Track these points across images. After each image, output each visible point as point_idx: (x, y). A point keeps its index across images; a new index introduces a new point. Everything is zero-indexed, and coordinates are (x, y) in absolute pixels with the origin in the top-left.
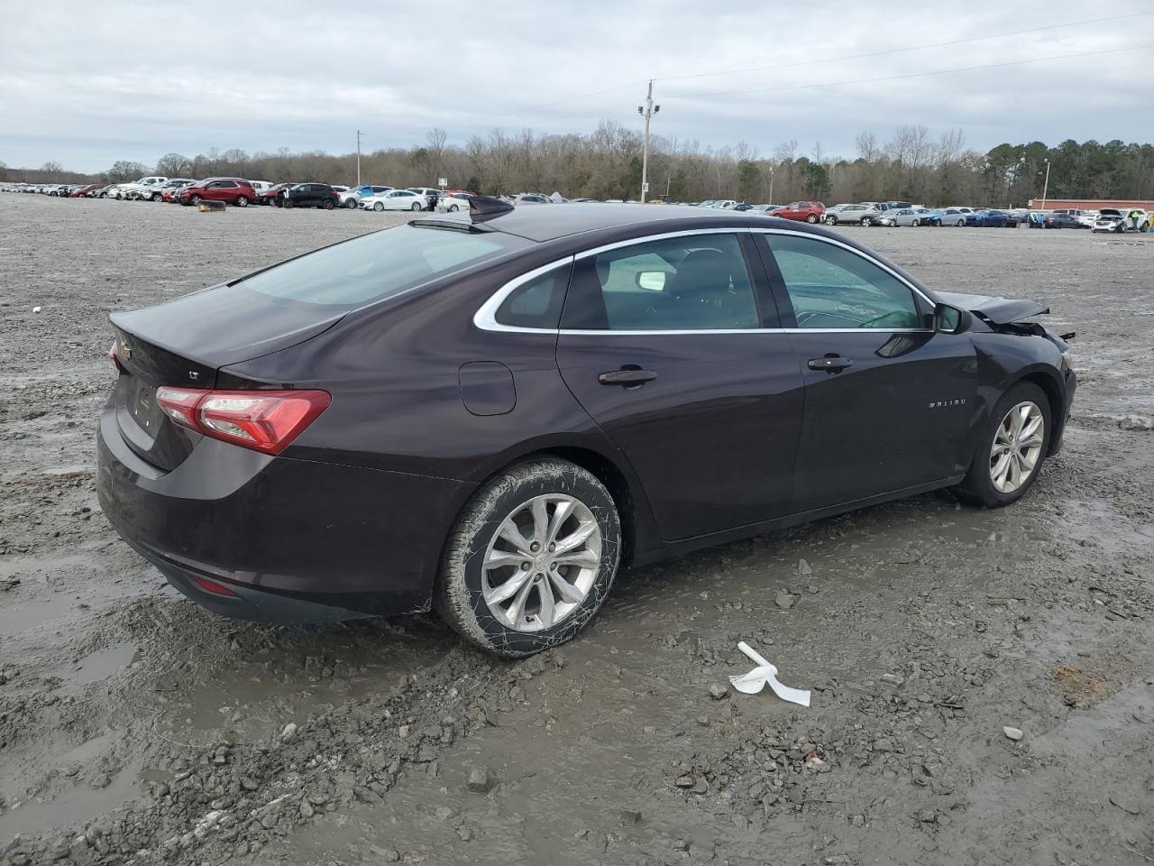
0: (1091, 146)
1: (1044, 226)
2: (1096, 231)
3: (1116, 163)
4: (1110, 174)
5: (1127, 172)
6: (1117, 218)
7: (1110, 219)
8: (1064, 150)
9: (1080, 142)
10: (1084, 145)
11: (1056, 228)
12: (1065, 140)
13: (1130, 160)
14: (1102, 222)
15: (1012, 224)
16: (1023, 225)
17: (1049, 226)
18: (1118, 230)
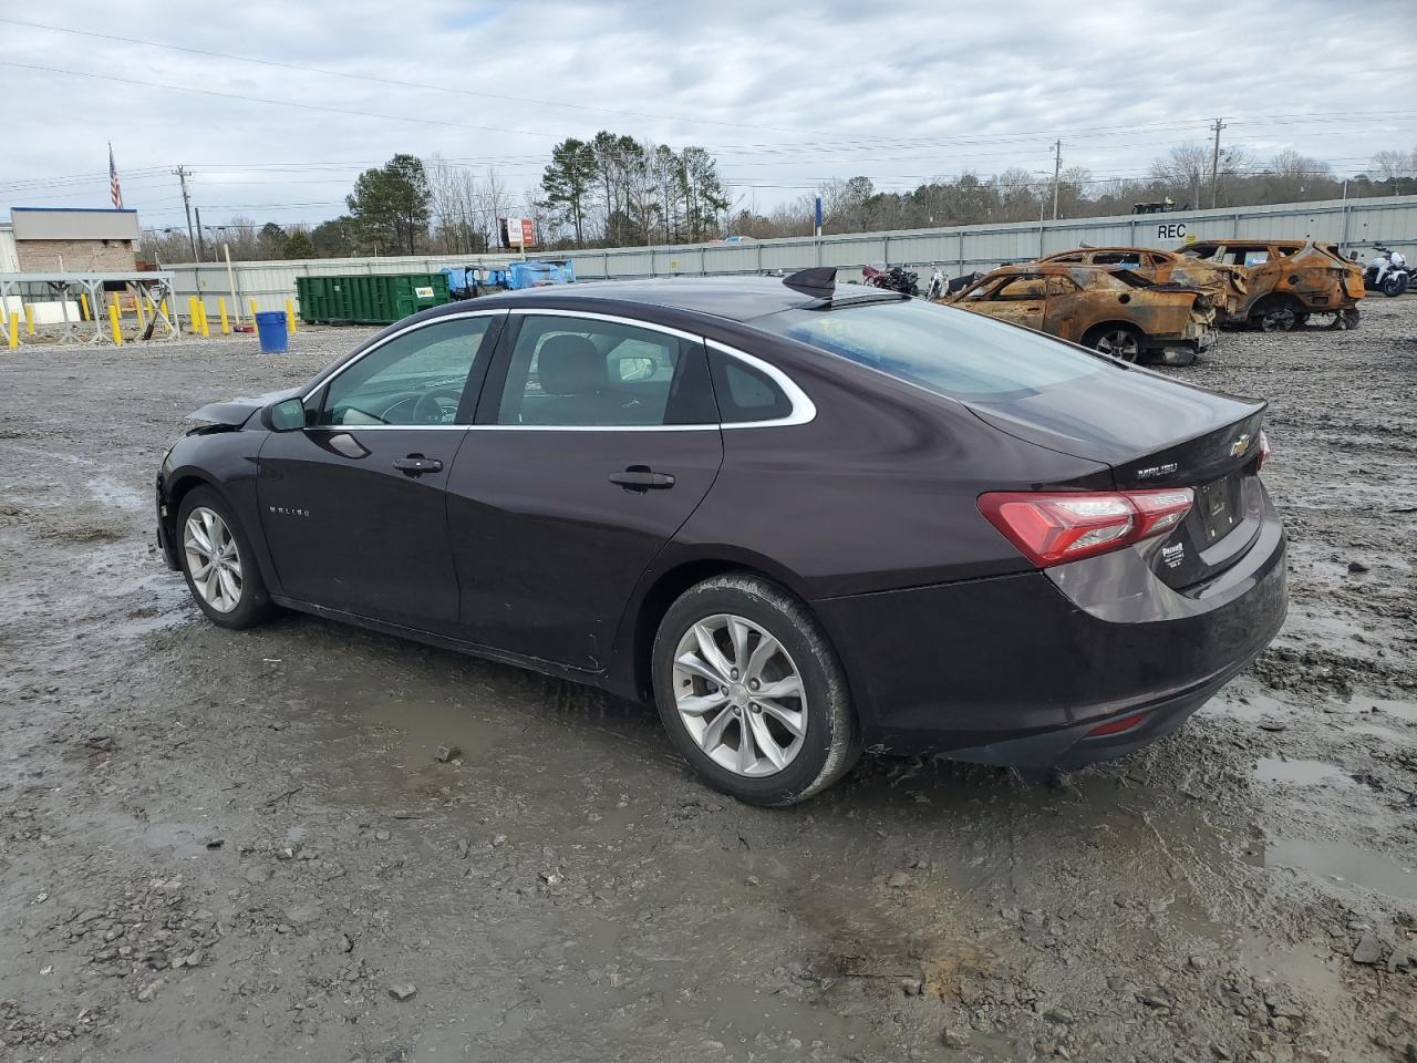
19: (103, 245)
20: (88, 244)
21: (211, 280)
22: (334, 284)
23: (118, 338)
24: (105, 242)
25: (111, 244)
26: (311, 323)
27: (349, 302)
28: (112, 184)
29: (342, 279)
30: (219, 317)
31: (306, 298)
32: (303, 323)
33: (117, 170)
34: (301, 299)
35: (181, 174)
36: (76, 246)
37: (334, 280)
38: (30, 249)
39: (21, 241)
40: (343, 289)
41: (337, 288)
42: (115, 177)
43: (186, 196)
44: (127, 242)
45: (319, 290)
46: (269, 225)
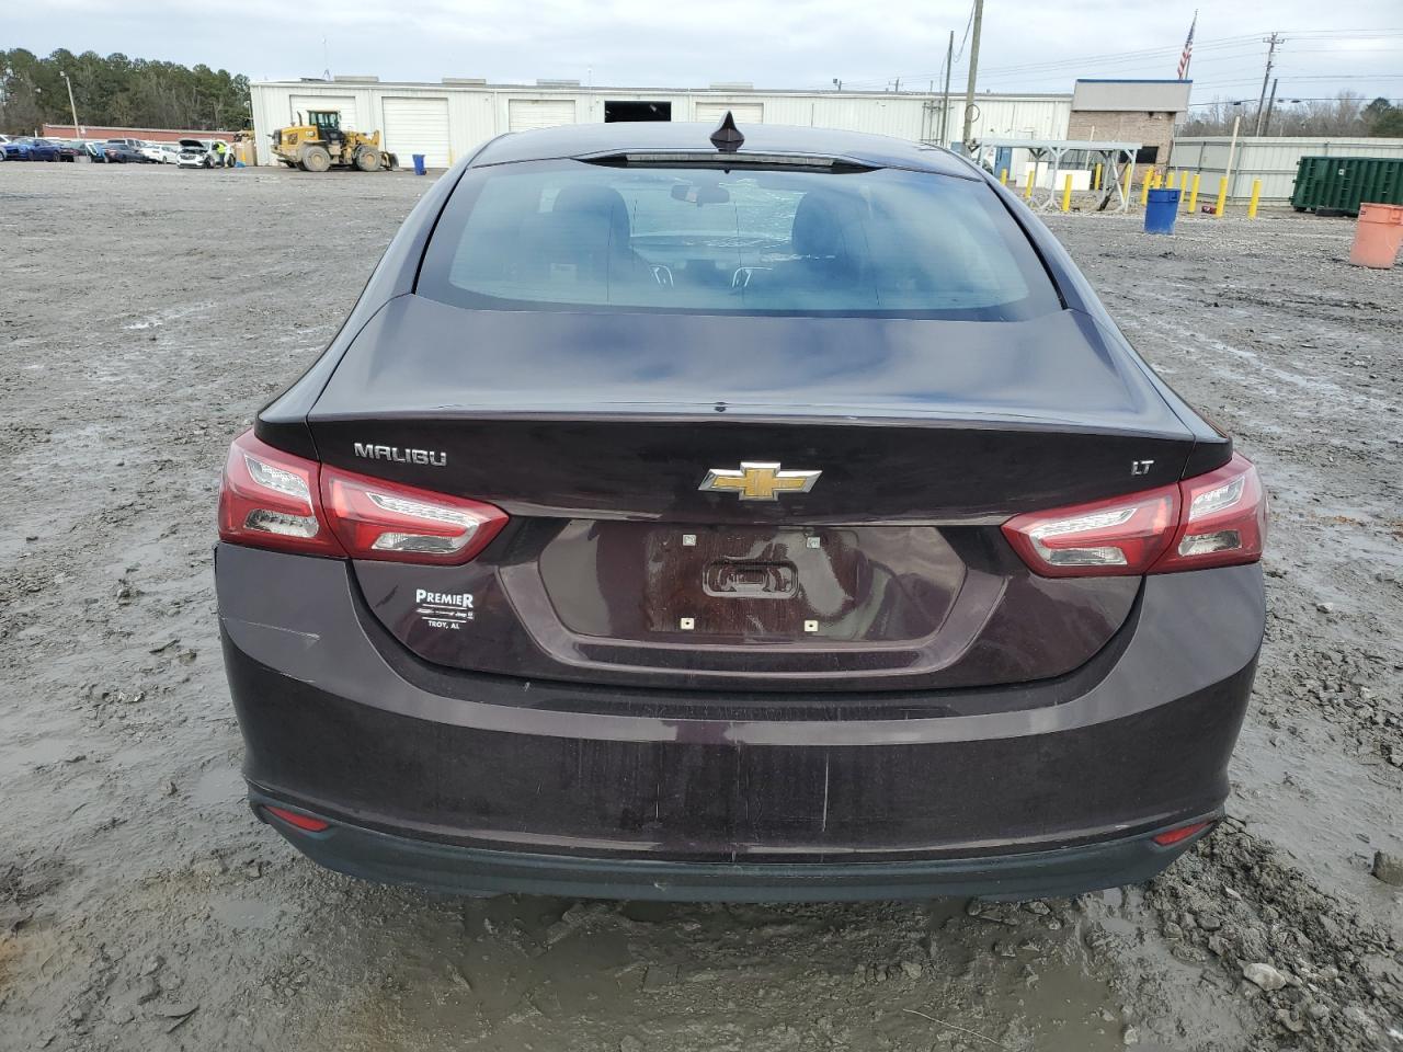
0: (89, 59)
1: (106, 160)
2: (183, 166)
3: (128, 82)
4: (124, 95)
5: (144, 94)
6: (201, 151)
7: (193, 152)
8: (58, 60)
9: (77, 52)
10: (83, 56)
11: (120, 162)
12: (56, 48)
13: (142, 81)
14: (187, 155)
15: (67, 157)
16: (82, 158)
17: (112, 160)
18: (207, 165)
19: (1147, 117)
20: (1133, 116)
21: (1213, 157)
22: (1339, 167)
23: (1066, 207)
24: (1151, 114)
25: (1155, 116)
26: (1301, 210)
27: (1349, 190)
28: (1184, 54)
29: (1351, 161)
30: (1216, 197)
31: (1305, 181)
32: (1293, 209)
33: (1194, 40)
34: (1298, 183)
35: (1273, 41)
36: (1123, 118)
37: (1341, 161)
38: (1081, 119)
39: (1076, 111)
40: (1348, 173)
41: (1342, 172)
42: (1189, 47)
43: (1269, 66)
44: (1172, 114)
45: (1321, 172)
46: (1380, 100)
